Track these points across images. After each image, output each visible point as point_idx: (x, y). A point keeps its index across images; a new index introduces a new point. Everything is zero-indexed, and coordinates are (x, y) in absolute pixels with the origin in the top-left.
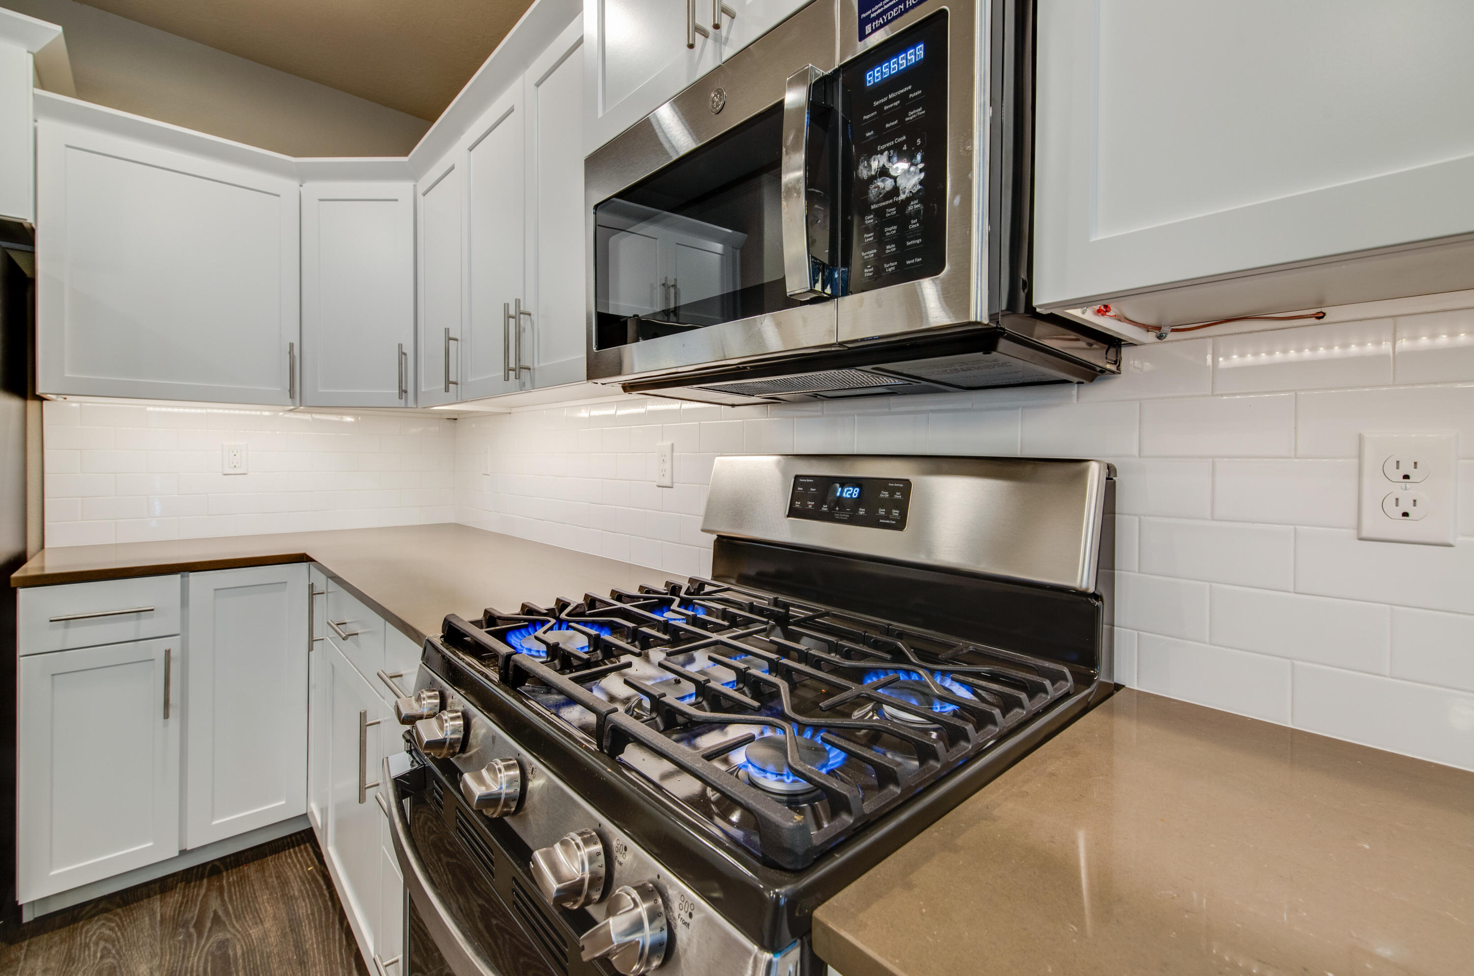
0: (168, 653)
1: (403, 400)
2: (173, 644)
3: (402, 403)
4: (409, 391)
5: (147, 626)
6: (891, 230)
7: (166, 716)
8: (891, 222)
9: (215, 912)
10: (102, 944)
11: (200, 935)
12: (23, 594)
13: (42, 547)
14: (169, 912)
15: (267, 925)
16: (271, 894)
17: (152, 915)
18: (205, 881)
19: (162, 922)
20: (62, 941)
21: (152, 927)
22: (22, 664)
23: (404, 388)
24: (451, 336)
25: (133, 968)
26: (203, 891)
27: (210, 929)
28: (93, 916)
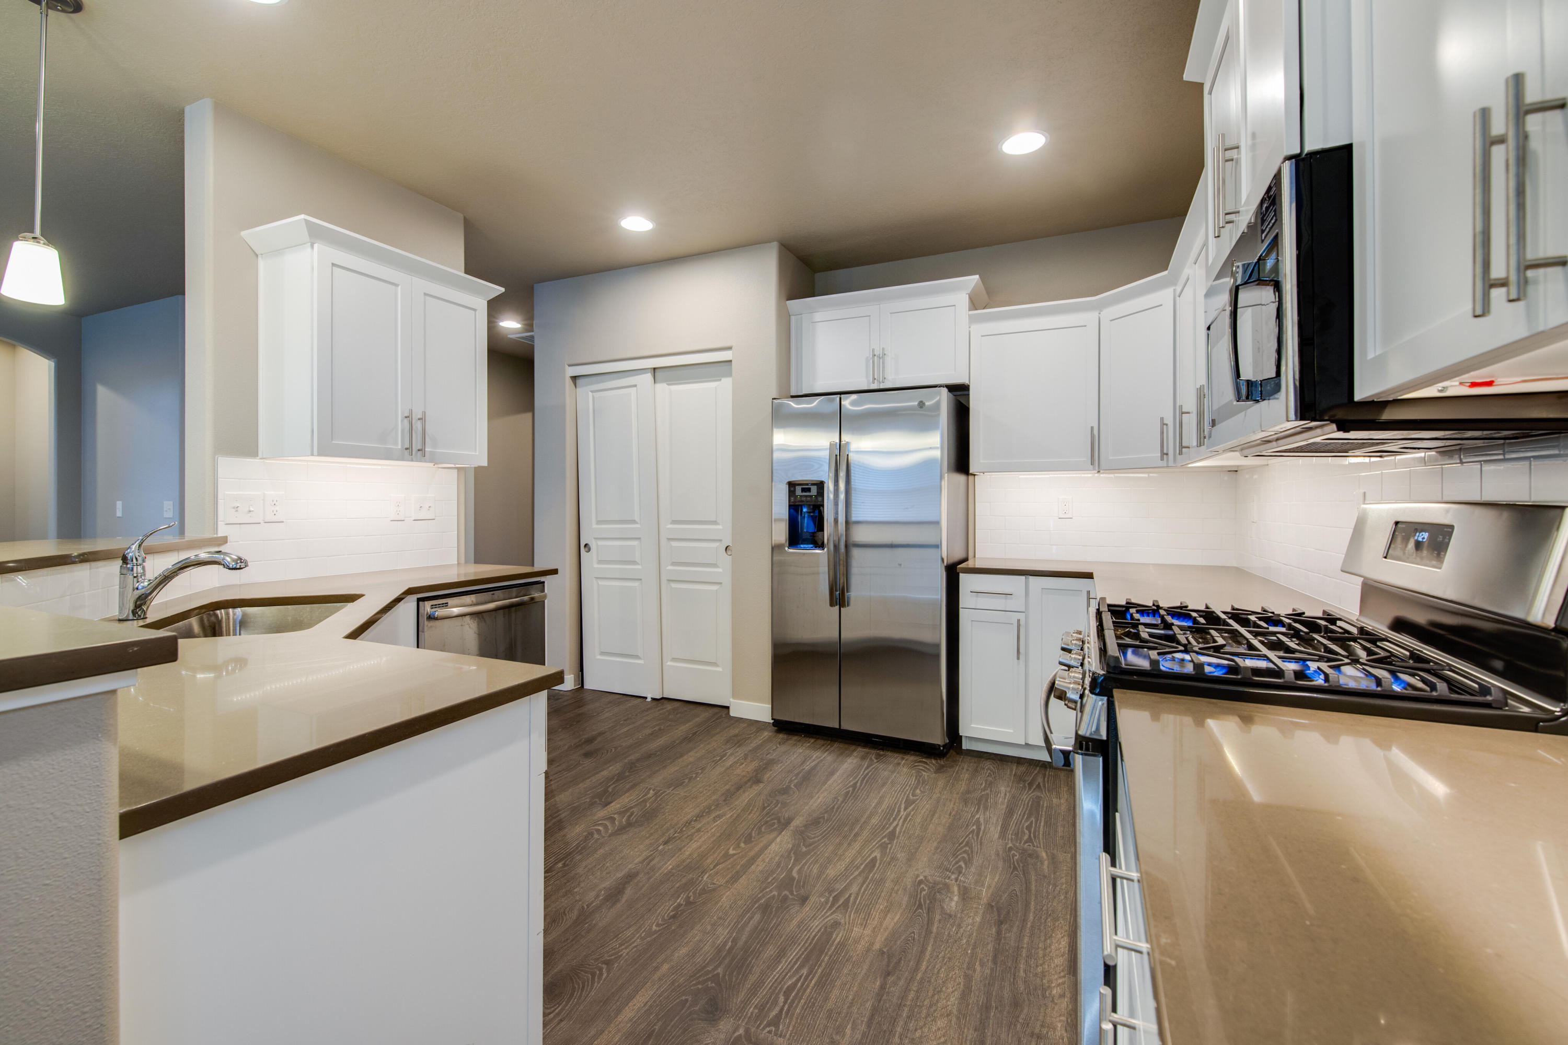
0: (1019, 621)
1: (1165, 461)
2: (1022, 617)
3: (1164, 463)
4: (1169, 454)
5: (1010, 604)
7: (1018, 658)
9: (1039, 784)
10: (989, 771)
11: (1030, 789)
12: (962, 576)
13: (975, 557)
14: (1019, 773)
15: (1062, 801)
16: (1069, 789)
17: (1011, 771)
18: (1038, 768)
19: (1015, 775)
20: (975, 762)
21: (1010, 775)
22: (961, 611)
23: (1165, 452)
24: (1184, 410)
25: (999, 786)
26: (1036, 772)
27: (1035, 789)
28: (989, 759)
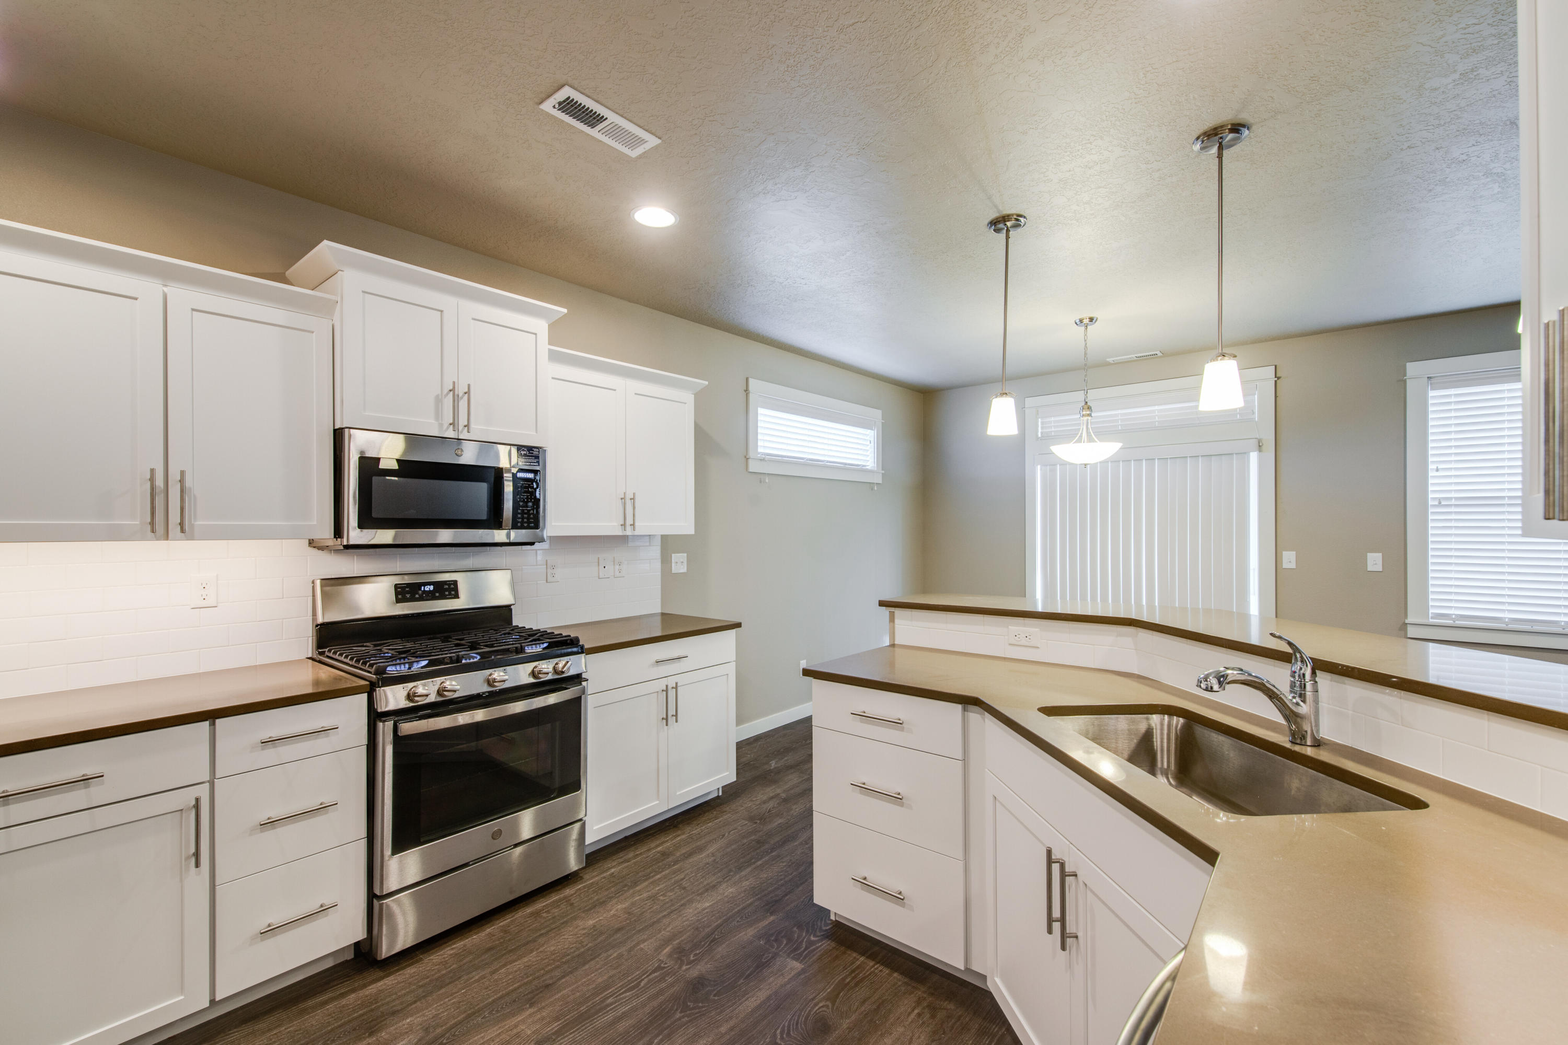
6: (526, 516)
8: (525, 514)
